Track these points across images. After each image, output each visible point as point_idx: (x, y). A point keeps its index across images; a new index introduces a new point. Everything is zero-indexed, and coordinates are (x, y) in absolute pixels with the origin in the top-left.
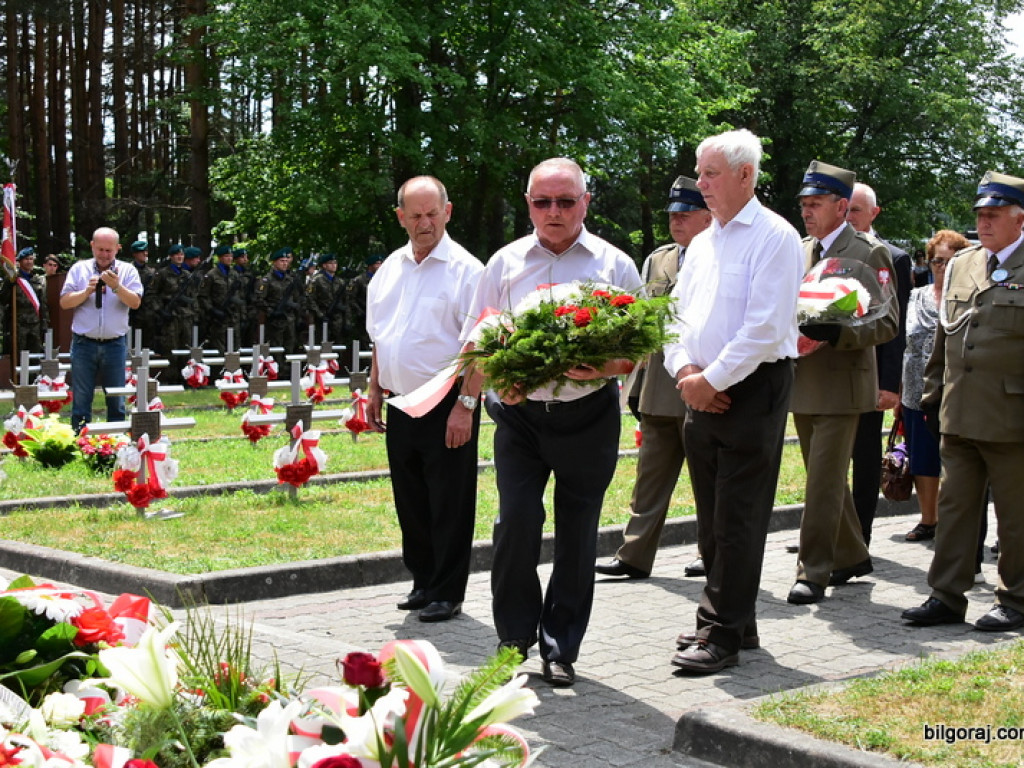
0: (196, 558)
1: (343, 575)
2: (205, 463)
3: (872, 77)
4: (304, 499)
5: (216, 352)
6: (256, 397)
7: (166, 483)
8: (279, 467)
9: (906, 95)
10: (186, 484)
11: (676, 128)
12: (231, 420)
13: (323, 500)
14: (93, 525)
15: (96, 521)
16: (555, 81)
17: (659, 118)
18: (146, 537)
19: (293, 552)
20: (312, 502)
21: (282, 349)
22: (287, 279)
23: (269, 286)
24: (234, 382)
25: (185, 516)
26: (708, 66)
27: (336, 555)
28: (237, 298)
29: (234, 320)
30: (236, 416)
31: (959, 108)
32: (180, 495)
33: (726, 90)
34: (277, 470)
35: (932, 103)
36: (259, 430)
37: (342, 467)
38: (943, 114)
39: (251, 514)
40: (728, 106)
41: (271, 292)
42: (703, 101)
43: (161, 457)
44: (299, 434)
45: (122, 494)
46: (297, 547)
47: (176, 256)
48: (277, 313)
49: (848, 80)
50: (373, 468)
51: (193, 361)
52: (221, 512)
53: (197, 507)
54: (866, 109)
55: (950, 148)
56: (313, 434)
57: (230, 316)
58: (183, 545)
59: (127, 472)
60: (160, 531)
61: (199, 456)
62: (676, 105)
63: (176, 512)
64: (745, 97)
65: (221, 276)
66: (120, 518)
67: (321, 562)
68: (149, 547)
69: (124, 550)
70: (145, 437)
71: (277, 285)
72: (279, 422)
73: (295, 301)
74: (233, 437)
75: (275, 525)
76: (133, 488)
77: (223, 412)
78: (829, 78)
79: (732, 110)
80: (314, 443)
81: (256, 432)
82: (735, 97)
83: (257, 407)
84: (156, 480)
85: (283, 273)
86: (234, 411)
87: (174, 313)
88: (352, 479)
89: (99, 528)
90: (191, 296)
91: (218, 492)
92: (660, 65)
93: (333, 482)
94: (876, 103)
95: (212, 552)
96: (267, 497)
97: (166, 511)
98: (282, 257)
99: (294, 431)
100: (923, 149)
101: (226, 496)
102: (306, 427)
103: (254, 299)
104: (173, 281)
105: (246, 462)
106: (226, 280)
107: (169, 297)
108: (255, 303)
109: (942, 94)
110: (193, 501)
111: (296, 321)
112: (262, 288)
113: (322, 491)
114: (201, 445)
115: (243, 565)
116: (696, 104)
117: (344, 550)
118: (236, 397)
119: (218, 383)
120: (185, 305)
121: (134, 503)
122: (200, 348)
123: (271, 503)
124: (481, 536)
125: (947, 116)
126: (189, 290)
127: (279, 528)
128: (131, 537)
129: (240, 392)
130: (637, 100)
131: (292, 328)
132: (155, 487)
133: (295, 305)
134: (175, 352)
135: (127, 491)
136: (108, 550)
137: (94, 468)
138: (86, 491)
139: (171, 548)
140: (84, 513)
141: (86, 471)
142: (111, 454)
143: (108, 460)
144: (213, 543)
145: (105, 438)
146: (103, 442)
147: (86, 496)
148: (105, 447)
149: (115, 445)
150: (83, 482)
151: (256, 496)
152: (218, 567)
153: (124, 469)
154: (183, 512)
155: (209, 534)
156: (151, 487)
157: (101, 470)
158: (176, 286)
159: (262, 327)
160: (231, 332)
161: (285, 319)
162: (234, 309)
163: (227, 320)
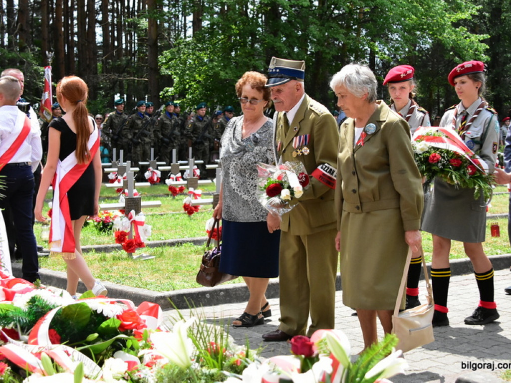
0: (166, 282)
2: (163, 227)
5: (164, 163)
6: (191, 189)
7: (144, 239)
8: (209, 230)
10: (154, 240)
11: (432, 30)
12: (174, 202)
14: (104, 263)
15: (105, 260)
17: (422, 25)
18: (134, 269)
21: (202, 162)
22: (205, 121)
23: (194, 125)
24: (176, 180)
25: (155, 258)
28: (177, 132)
29: (175, 144)
30: (177, 200)
32: (152, 246)
33: (462, 7)
34: (207, 232)
36: (193, 208)
39: (194, 257)
40: (463, 17)
41: (195, 128)
42: (449, 14)
43: (142, 224)
45: (119, 245)
47: (141, 108)
48: (199, 140)
51: (151, 168)
52: (176, 256)
53: (162, 252)
57: (173, 142)
58: (157, 275)
59: (122, 232)
60: (142, 267)
61: (160, 223)
62: (433, 16)
63: (150, 256)
64: (474, 12)
65: (167, 118)
66: (119, 259)
67: (237, 285)
68: (137, 276)
70: (133, 212)
71: (199, 124)
72: (209, 203)
73: (209, 133)
74: (177, 212)
76: (126, 241)
77: (170, 198)
79: (465, 20)
81: (191, 210)
82: (468, 11)
83: (192, 195)
84: (139, 237)
85: (202, 118)
86: (176, 197)
87: (140, 141)
89: (107, 265)
90: (149, 131)
91: (172, 244)
95: (174, 279)
96: (202, 247)
97: (144, 255)
98: (202, 108)
101: (177, 246)
103: (185, 133)
104: (139, 122)
105: (187, 227)
106: (171, 121)
107: (137, 131)
108: (186, 135)
110: (160, 249)
111: (210, 145)
112: (190, 126)
114: (159, 217)
116: (445, 16)
118: (178, 189)
119: (167, 181)
120: (146, 136)
121: (127, 250)
122: (155, 161)
126: (148, 127)
128: (126, 270)
129: (180, 186)
130: (409, 14)
131: (207, 149)
132: (138, 241)
134: (140, 163)
135: (123, 244)
136: (114, 277)
137: (101, 230)
138: (97, 244)
139: (150, 276)
140: (98, 256)
141: (96, 232)
142: (110, 222)
143: (108, 226)
144: (174, 274)
145: (107, 213)
146: (105, 215)
147: (97, 246)
148: (107, 218)
149: (112, 217)
150: (95, 238)
151: (195, 246)
152: (178, 287)
153: (121, 230)
154: (154, 255)
155: (171, 268)
156: (136, 241)
157: (105, 231)
158: (141, 125)
159: (191, 149)
160: (174, 151)
161: (203, 144)
162: (174, 138)
163: (171, 144)
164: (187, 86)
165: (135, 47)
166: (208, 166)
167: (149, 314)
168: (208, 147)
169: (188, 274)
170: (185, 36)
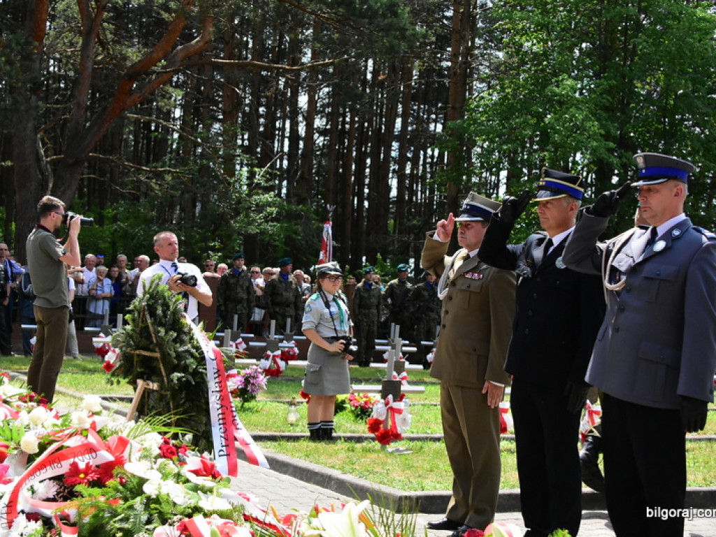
2: (432, 419)
7: (402, 430)
10: (418, 433)
14: (351, 453)
15: (353, 451)
18: (384, 464)
25: (413, 453)
32: (412, 439)
43: (400, 411)
45: (372, 435)
52: (438, 453)
53: (421, 448)
56: (505, 405)
58: (408, 472)
59: (377, 420)
60: (394, 461)
61: (429, 415)
63: (407, 450)
66: (369, 450)
68: (385, 471)
69: (368, 471)
70: (390, 397)
76: (380, 431)
80: (505, 411)
84: (395, 427)
89: (354, 456)
91: (438, 439)
95: (426, 478)
97: (401, 449)
104: (426, 294)
107: (422, 304)
110: (419, 444)
113: (508, 445)
114: (432, 407)
115: (446, 488)
121: (380, 441)
128: (375, 464)
132: (395, 431)
134: (423, 343)
135: (376, 433)
136: (358, 471)
137: (357, 416)
138: (350, 432)
139: (400, 473)
140: (347, 445)
141: (353, 418)
142: (369, 408)
143: (367, 412)
144: (428, 472)
145: (367, 397)
146: (365, 399)
147: (349, 435)
148: (366, 403)
149: (372, 402)
150: (349, 425)
152: (429, 488)
153: (377, 417)
154: (411, 450)
155: (427, 466)
156: (392, 432)
157: (362, 418)
158: (427, 297)
169: (444, 474)
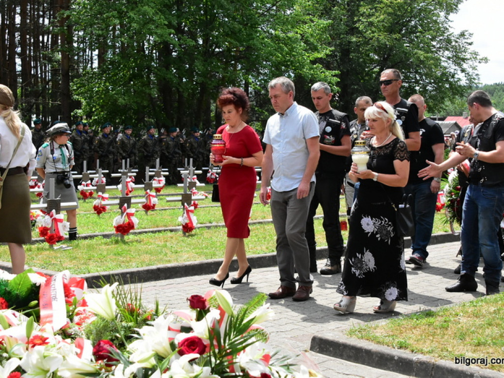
0: (83, 267)
1: (151, 275)
3: (387, 43)
4: (128, 241)
5: (76, 172)
6: (100, 193)
7: (62, 233)
8: (116, 226)
9: (403, 52)
11: (295, 66)
12: (85, 205)
13: (137, 241)
15: (31, 251)
16: (238, 43)
17: (287, 62)
18: (56, 257)
19: (127, 264)
20: (132, 242)
21: (107, 171)
22: (109, 138)
23: (100, 141)
24: (87, 186)
25: (73, 249)
26: (310, 37)
27: (147, 266)
28: (86, 146)
29: (85, 157)
30: (88, 203)
31: (427, 58)
33: (319, 48)
34: (115, 227)
35: (415, 56)
36: (102, 209)
37: (143, 226)
38: (421, 61)
39: (104, 248)
40: (319, 56)
41: (101, 143)
42: (308, 53)
43: (61, 221)
44: (125, 210)
45: (43, 238)
46: (128, 262)
48: (104, 154)
49: (376, 44)
50: (157, 227)
52: (90, 247)
53: (78, 244)
54: (384, 58)
55: (424, 77)
56: (132, 210)
57: (83, 155)
58: (75, 261)
59: (45, 227)
60: (62, 255)
62: (295, 55)
63: (68, 247)
64: (328, 52)
65: (78, 135)
66: (42, 249)
67: (140, 269)
68: (59, 262)
69: (47, 264)
70: (54, 211)
71: (105, 141)
72: (116, 204)
73: (113, 148)
75: (116, 253)
76: (48, 235)
77: (81, 201)
78: (367, 43)
79: (321, 58)
80: (132, 215)
81: (100, 210)
82: (323, 52)
83: (101, 198)
84: (58, 232)
85: (108, 135)
86: (87, 201)
88: (149, 232)
89: (33, 254)
91: (85, 238)
92: (287, 36)
93: (140, 233)
94: (389, 55)
95: (89, 265)
96: (110, 240)
97: (64, 246)
98: (106, 127)
99: (123, 208)
100: (411, 77)
101: (90, 239)
102: (129, 207)
103: (93, 147)
105: (97, 224)
106: (81, 137)
108: (93, 149)
109: (420, 51)
111: (114, 158)
112: (97, 142)
113: (135, 237)
115: (104, 270)
116: (305, 55)
117: (150, 263)
118: (88, 194)
119: (79, 187)
121: (49, 242)
123: (112, 243)
124: (213, 257)
125: (422, 62)
127: (119, 254)
128: (49, 258)
129: (90, 191)
130: (276, 53)
131: (112, 161)
132: (58, 235)
133: (113, 150)
135: (45, 237)
136: (39, 264)
139: (69, 263)
142: (33, 220)
144: (88, 261)
149: (35, 215)
151: (105, 239)
152: (93, 271)
153: (43, 226)
154: (71, 246)
155: (86, 257)
156: (56, 235)
159: (98, 161)
160: (85, 162)
161: (108, 157)
162: (84, 152)
163: (82, 157)
164: (94, 109)
165: (49, 76)
166: (113, 175)
167: (76, 286)
168: (112, 159)
169: (99, 261)
170: (91, 67)
